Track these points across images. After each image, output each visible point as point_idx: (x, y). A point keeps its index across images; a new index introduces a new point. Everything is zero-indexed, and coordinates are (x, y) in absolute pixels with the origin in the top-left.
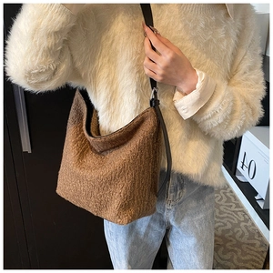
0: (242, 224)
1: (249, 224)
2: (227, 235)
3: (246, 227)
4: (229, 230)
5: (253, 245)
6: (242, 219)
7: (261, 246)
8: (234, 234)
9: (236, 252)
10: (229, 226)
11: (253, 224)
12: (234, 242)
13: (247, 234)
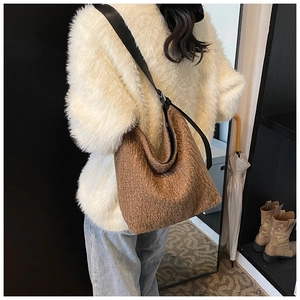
0: (190, 234)
1: (196, 232)
2: (178, 247)
3: (194, 235)
4: (179, 242)
5: (204, 250)
6: (189, 230)
7: (211, 248)
8: (185, 244)
9: (190, 259)
10: (178, 239)
11: (200, 232)
12: (187, 251)
13: (196, 241)
